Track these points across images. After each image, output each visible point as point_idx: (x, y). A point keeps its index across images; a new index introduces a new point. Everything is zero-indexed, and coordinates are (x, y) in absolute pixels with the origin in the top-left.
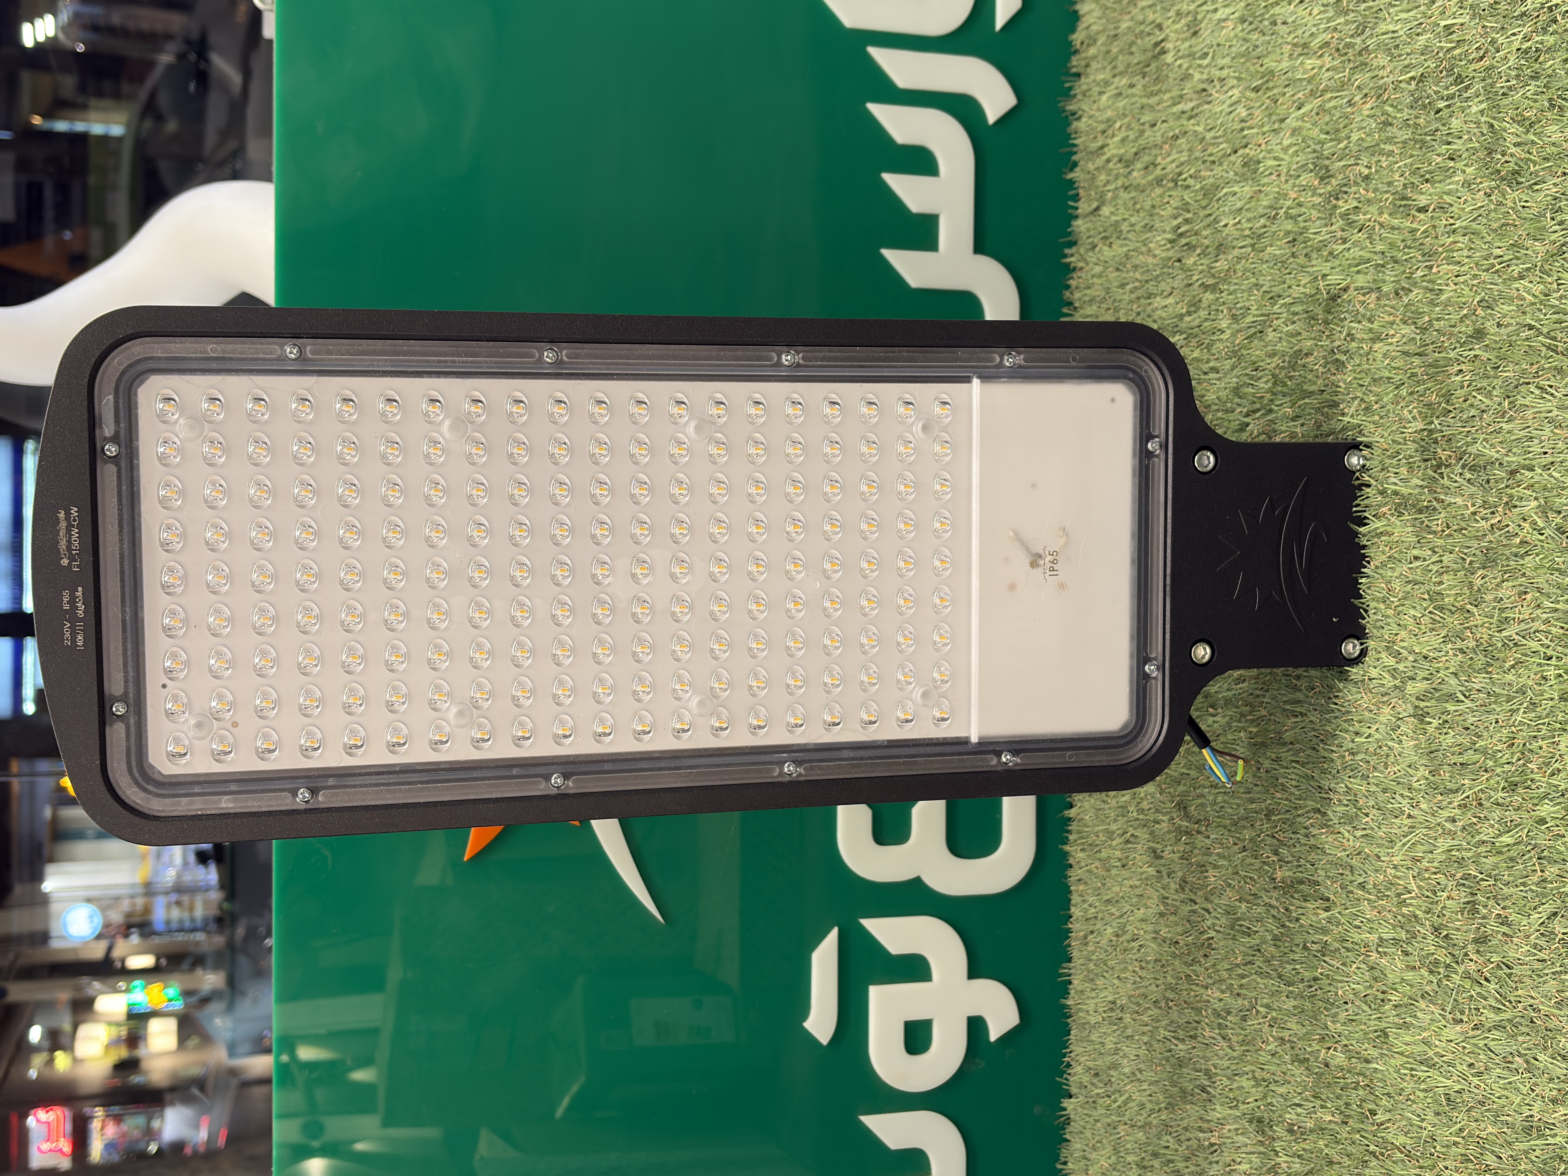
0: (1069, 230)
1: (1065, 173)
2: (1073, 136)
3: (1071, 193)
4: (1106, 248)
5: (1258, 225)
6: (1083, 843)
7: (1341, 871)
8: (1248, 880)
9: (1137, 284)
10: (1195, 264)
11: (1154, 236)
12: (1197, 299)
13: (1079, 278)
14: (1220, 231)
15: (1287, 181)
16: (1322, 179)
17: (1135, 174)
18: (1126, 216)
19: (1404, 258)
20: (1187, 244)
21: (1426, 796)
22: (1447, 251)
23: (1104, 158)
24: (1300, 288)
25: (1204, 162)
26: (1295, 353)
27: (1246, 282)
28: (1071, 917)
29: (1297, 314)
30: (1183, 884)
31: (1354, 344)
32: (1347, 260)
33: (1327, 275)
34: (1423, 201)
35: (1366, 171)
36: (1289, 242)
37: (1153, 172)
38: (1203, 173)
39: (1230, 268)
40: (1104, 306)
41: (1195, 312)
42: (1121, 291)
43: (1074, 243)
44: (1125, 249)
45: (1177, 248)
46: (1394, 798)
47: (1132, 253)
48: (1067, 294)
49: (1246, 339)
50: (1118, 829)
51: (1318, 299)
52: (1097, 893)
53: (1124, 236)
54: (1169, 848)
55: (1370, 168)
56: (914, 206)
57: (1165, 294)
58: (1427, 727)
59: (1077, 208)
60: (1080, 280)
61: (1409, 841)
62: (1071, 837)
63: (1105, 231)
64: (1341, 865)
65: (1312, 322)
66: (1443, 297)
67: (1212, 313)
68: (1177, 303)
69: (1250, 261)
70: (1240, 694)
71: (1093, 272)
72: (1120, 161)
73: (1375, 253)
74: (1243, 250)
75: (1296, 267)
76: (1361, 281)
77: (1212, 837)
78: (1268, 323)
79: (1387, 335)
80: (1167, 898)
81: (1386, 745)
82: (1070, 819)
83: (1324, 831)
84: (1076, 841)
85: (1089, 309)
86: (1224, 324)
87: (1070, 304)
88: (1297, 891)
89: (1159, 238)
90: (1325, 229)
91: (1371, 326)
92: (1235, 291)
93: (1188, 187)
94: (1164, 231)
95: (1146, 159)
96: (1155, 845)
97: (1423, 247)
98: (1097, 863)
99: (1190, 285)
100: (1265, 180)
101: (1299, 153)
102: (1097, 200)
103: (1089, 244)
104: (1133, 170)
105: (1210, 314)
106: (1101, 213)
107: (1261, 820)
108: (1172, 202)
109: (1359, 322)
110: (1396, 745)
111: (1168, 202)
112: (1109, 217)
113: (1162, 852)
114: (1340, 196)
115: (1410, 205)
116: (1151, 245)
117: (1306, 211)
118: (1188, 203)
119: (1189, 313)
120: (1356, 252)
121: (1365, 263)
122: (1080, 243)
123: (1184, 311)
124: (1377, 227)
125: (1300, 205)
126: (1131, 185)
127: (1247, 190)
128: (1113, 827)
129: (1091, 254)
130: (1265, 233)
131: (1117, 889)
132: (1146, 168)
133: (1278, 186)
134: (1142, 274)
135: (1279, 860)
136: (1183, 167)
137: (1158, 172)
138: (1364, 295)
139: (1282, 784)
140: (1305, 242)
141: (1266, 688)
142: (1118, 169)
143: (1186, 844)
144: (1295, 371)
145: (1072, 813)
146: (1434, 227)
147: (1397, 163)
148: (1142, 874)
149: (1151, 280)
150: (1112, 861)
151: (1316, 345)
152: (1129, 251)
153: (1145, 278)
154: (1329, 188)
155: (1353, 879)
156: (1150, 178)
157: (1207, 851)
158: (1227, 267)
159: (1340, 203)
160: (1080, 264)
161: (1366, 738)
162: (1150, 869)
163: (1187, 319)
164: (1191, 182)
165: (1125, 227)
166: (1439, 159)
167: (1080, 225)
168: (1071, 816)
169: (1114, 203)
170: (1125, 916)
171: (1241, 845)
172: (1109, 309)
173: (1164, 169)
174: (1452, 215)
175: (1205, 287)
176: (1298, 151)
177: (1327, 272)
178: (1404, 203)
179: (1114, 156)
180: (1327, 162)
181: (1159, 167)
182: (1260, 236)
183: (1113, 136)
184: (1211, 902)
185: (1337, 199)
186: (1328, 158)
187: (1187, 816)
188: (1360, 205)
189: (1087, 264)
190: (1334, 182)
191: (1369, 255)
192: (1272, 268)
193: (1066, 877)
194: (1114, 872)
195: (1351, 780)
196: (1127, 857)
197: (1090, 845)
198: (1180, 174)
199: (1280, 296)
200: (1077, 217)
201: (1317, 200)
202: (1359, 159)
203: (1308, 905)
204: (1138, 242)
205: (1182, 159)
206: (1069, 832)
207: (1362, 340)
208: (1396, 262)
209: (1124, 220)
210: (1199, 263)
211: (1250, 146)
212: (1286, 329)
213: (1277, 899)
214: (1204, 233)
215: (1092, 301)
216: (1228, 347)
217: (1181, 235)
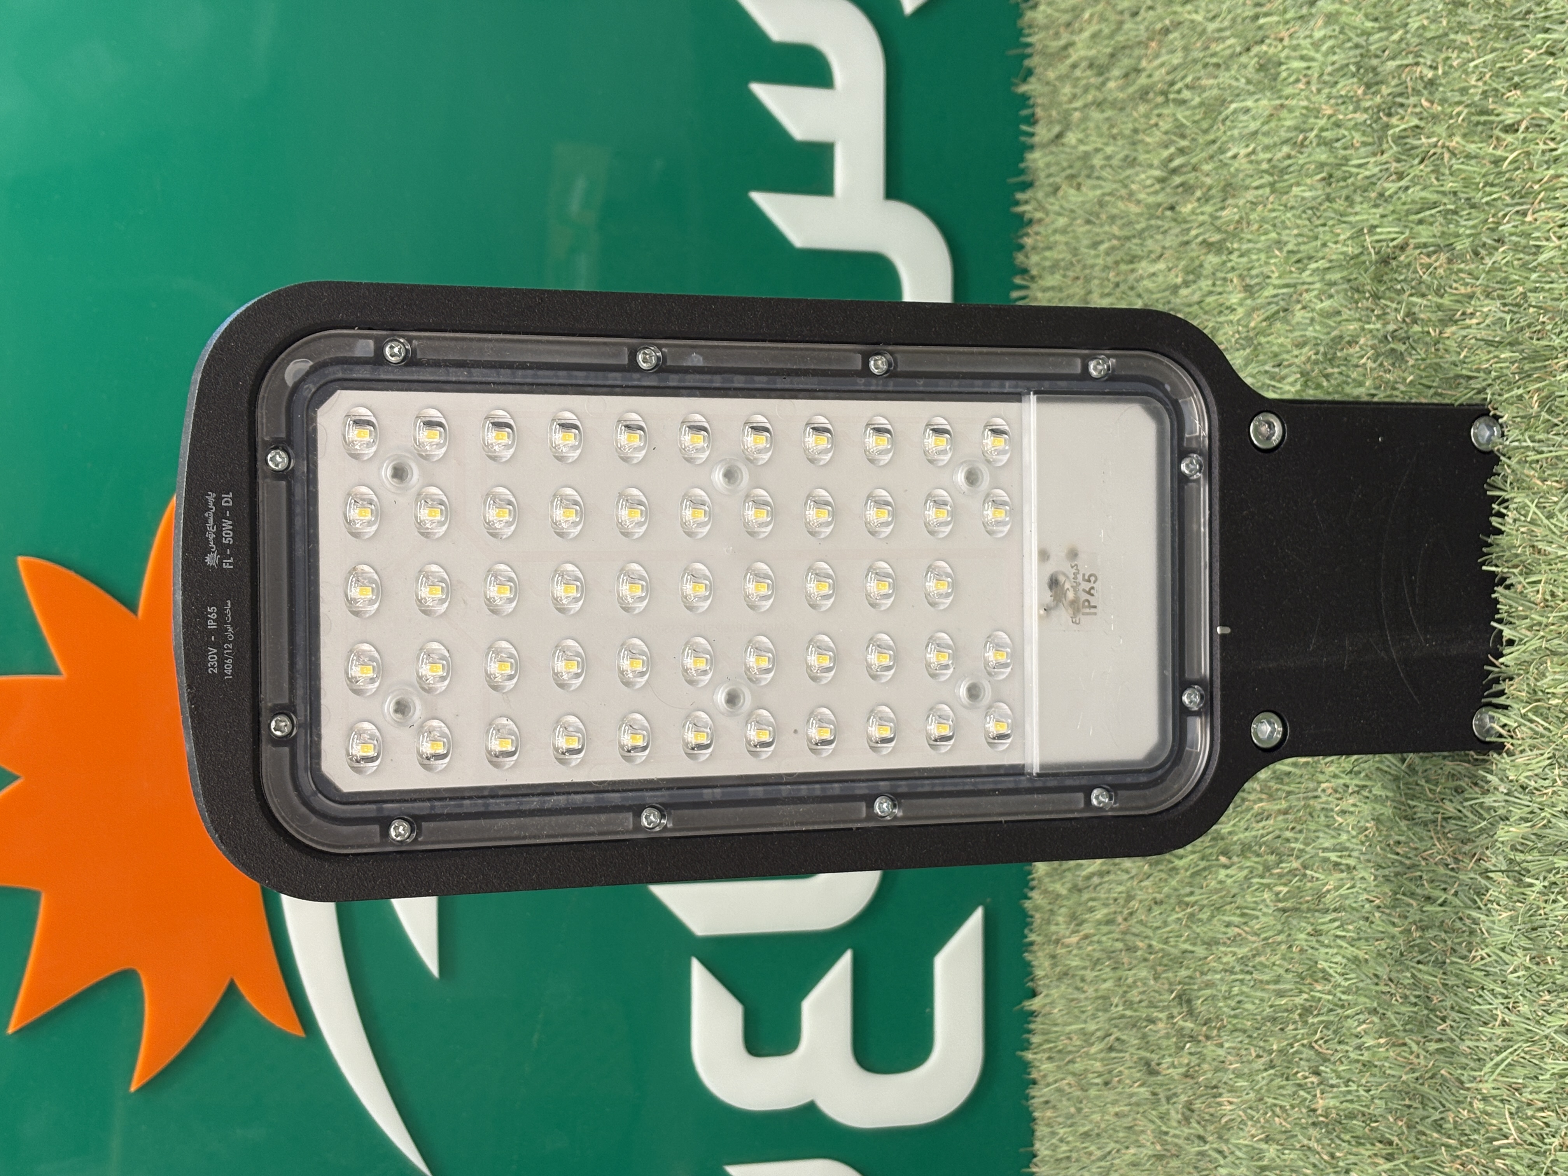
0: (1022, 165)
1: (1017, 85)
2: (1026, 31)
3: (1025, 112)
4: (1072, 191)
5: (1279, 155)
6: (1051, 1049)
7: (1407, 1102)
8: (1278, 1110)
9: (1115, 242)
10: (1193, 212)
11: (1137, 174)
12: (1197, 263)
13: (1037, 234)
14: (1226, 164)
15: (1319, 91)
16: (1368, 86)
17: (1111, 85)
18: (1099, 146)
19: (1484, 200)
20: (1182, 185)
21: (1527, 994)
22: (1545, 190)
23: (1069, 61)
24: (1339, 246)
25: (1206, 66)
26: (1333, 340)
27: (1263, 238)
28: (1035, 1156)
29: (1335, 284)
30: (1188, 1113)
31: (1417, 328)
32: (1404, 204)
33: (1376, 227)
34: (1510, 116)
35: (1430, 74)
36: (1323, 179)
37: (1134, 82)
38: (1204, 82)
39: (1241, 218)
40: (1071, 274)
41: (1195, 282)
42: (1093, 252)
43: (1027, 186)
44: (1098, 192)
45: (1168, 190)
46: (1480, 996)
47: (1107, 198)
48: (1020, 258)
49: (1265, 320)
50: (1098, 1030)
51: (1364, 262)
52: (1069, 1122)
53: (1096, 174)
54: (1169, 1060)
55: (1436, 68)
56: (799, 131)
57: (1153, 256)
58: (1528, 891)
59: (1032, 135)
60: (1038, 238)
61: (1503, 1061)
62: (1035, 1039)
63: (1071, 167)
64: (1407, 1093)
65: (1356, 296)
66: (1542, 258)
67: (1218, 283)
68: (1170, 270)
69: (1270, 206)
70: (1263, 836)
71: (1054, 226)
72: (1091, 66)
73: (1444, 193)
74: (1260, 192)
75: (1333, 215)
76: (1425, 234)
77: (1227, 1045)
78: (1295, 297)
79: (1464, 314)
80: (1166, 1133)
81: (1469, 917)
82: (1032, 1014)
83: (1382, 1041)
84: (1041, 1045)
85: (1050, 278)
86: (1234, 299)
87: (1024, 271)
88: (1346, 1130)
89: (1143, 176)
90: (1372, 160)
91: (1440, 301)
92: (1249, 251)
93: (1184, 102)
94: (1151, 166)
95: (1126, 62)
96: (1148, 1055)
97: (1511, 184)
98: (1070, 1079)
99: (1187, 243)
100: (1289, 91)
101: (1337, 50)
102: (1059, 122)
103: (1050, 185)
104: (1108, 79)
105: (1214, 285)
106: (1065, 140)
107: (1295, 1022)
108: (1161, 124)
109: (1423, 296)
110: (1483, 917)
111: (1156, 125)
112: (1075, 147)
113: (1159, 1064)
114: (1393, 110)
115: (1492, 122)
116: (1134, 187)
117: (1346, 133)
118: (1182, 125)
119: (1186, 284)
120: (1415, 193)
121: (1430, 209)
122: (1037, 183)
123: (1179, 280)
124: (1447, 156)
125: (1338, 125)
126: (1105, 100)
127: (1265, 104)
128: (1092, 1027)
129: (1052, 200)
130: (1289, 166)
131: (1097, 1117)
132: (1126, 75)
133: (1308, 98)
134: (1121, 228)
135: (1321, 1083)
136: (1176, 73)
137: (1143, 80)
138: (1429, 255)
139: (1323, 971)
140: (1345, 179)
141: (1299, 827)
142: (1088, 78)
143: (1191, 1054)
144: (1333, 367)
145: (1035, 1004)
146: (1528, 154)
147: (1473, 60)
148: (1131, 1095)
149: (1134, 236)
150: (1091, 1076)
151: (1363, 329)
152: (1104, 195)
153: (1126, 232)
154: (1378, 99)
155: (1425, 1113)
156: (1131, 90)
157: (1220, 1066)
158: (1237, 217)
159: (1394, 120)
160: (1038, 215)
161: (1441, 905)
162: (1142, 1090)
163: (1184, 292)
164: (1186, 94)
165: (1097, 161)
166: (1533, 54)
167: (1037, 159)
168: (1034, 1008)
169: (1083, 126)
170: (1108, 1158)
171: (1265, 1059)
172: (1077, 278)
173: (1150, 76)
174: (1552, 135)
175: (1207, 245)
176: (1333, 47)
177: (1375, 223)
178: (1483, 118)
179: (1082, 59)
180: (1375, 62)
181: (1144, 74)
182: (1283, 171)
183: (1081, 30)
184: (1227, 1141)
185: (1389, 115)
186: (1377, 56)
187: (1191, 1013)
188: (1422, 124)
189: (1047, 213)
190: (1385, 90)
191: (1434, 197)
192: (1300, 217)
193: (1028, 1098)
194: (1093, 1092)
195: (1420, 966)
196: (1110, 1072)
197: (1060, 1051)
198: (1172, 84)
199: (1310, 258)
200: (1031, 148)
201: (1361, 117)
202: (1421, 56)
203: (1361, 1150)
204: (1115, 182)
205: (1176, 62)
206: (1030, 1031)
207: (1426, 322)
208: (1473, 206)
209: (1097, 150)
210: (1198, 211)
211: (1268, 41)
212: (1319, 306)
213: (1318, 1141)
214: (1206, 167)
215: (1055, 267)
216: (1238, 332)
217: (1174, 171)
